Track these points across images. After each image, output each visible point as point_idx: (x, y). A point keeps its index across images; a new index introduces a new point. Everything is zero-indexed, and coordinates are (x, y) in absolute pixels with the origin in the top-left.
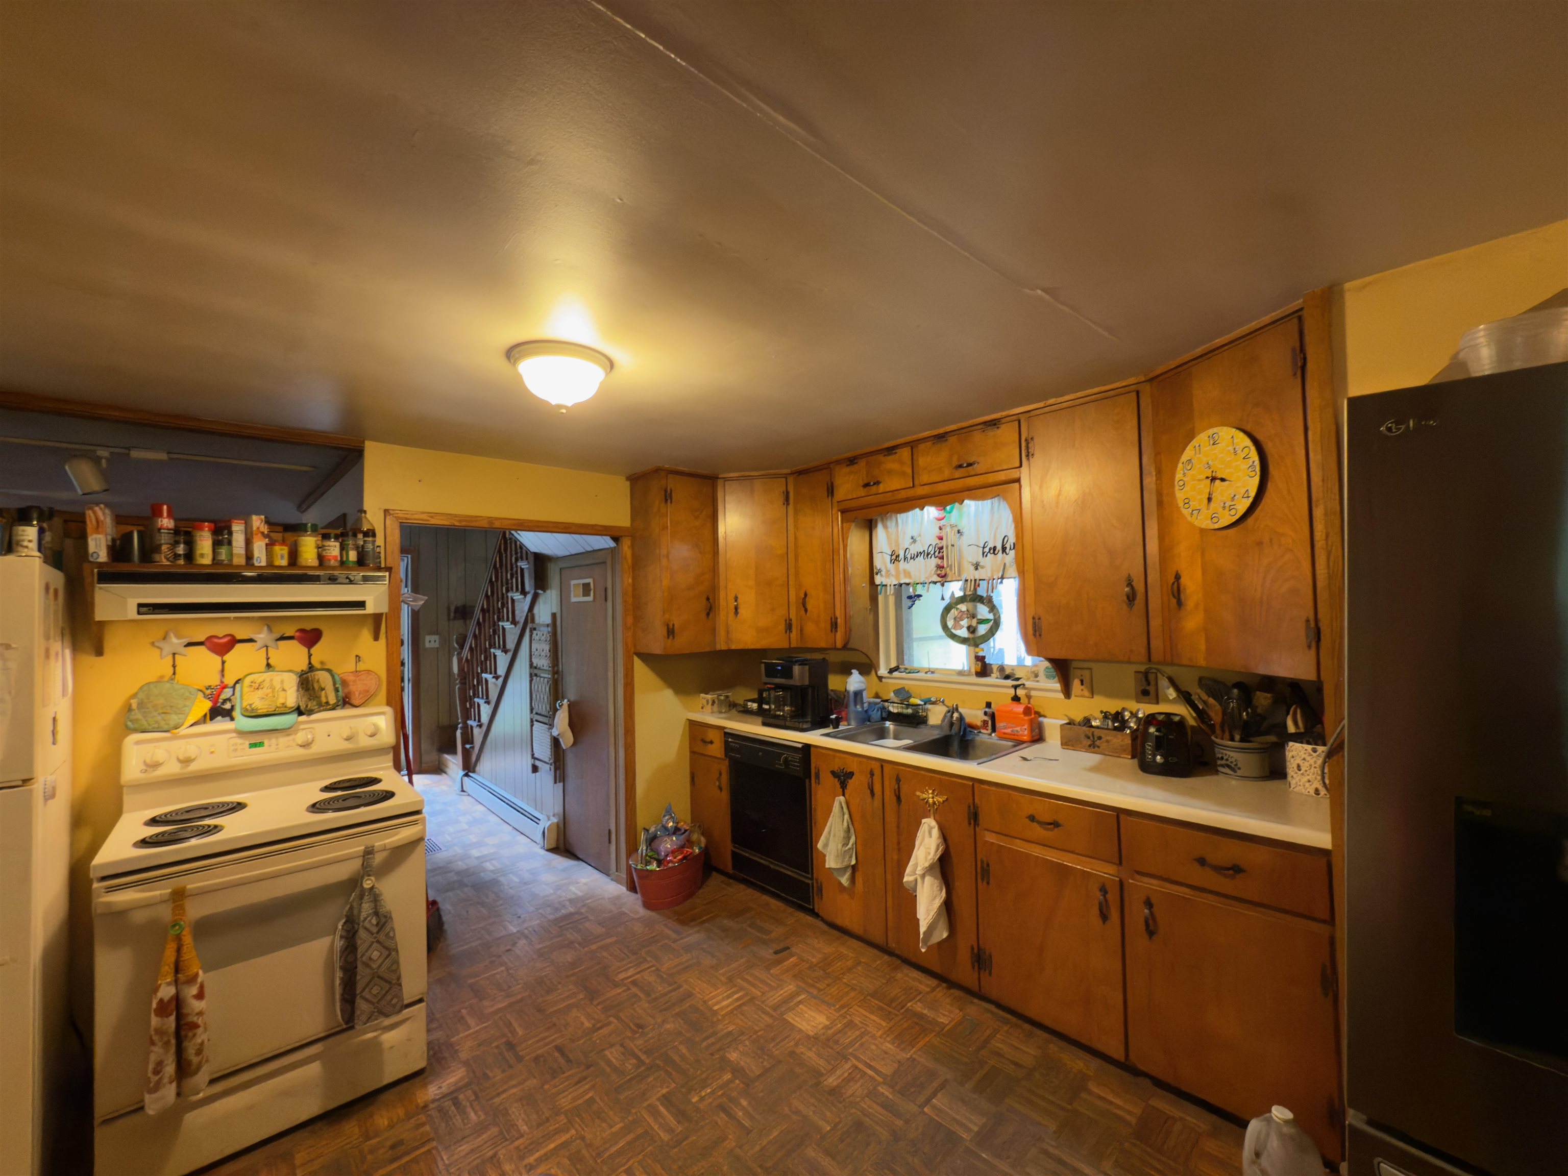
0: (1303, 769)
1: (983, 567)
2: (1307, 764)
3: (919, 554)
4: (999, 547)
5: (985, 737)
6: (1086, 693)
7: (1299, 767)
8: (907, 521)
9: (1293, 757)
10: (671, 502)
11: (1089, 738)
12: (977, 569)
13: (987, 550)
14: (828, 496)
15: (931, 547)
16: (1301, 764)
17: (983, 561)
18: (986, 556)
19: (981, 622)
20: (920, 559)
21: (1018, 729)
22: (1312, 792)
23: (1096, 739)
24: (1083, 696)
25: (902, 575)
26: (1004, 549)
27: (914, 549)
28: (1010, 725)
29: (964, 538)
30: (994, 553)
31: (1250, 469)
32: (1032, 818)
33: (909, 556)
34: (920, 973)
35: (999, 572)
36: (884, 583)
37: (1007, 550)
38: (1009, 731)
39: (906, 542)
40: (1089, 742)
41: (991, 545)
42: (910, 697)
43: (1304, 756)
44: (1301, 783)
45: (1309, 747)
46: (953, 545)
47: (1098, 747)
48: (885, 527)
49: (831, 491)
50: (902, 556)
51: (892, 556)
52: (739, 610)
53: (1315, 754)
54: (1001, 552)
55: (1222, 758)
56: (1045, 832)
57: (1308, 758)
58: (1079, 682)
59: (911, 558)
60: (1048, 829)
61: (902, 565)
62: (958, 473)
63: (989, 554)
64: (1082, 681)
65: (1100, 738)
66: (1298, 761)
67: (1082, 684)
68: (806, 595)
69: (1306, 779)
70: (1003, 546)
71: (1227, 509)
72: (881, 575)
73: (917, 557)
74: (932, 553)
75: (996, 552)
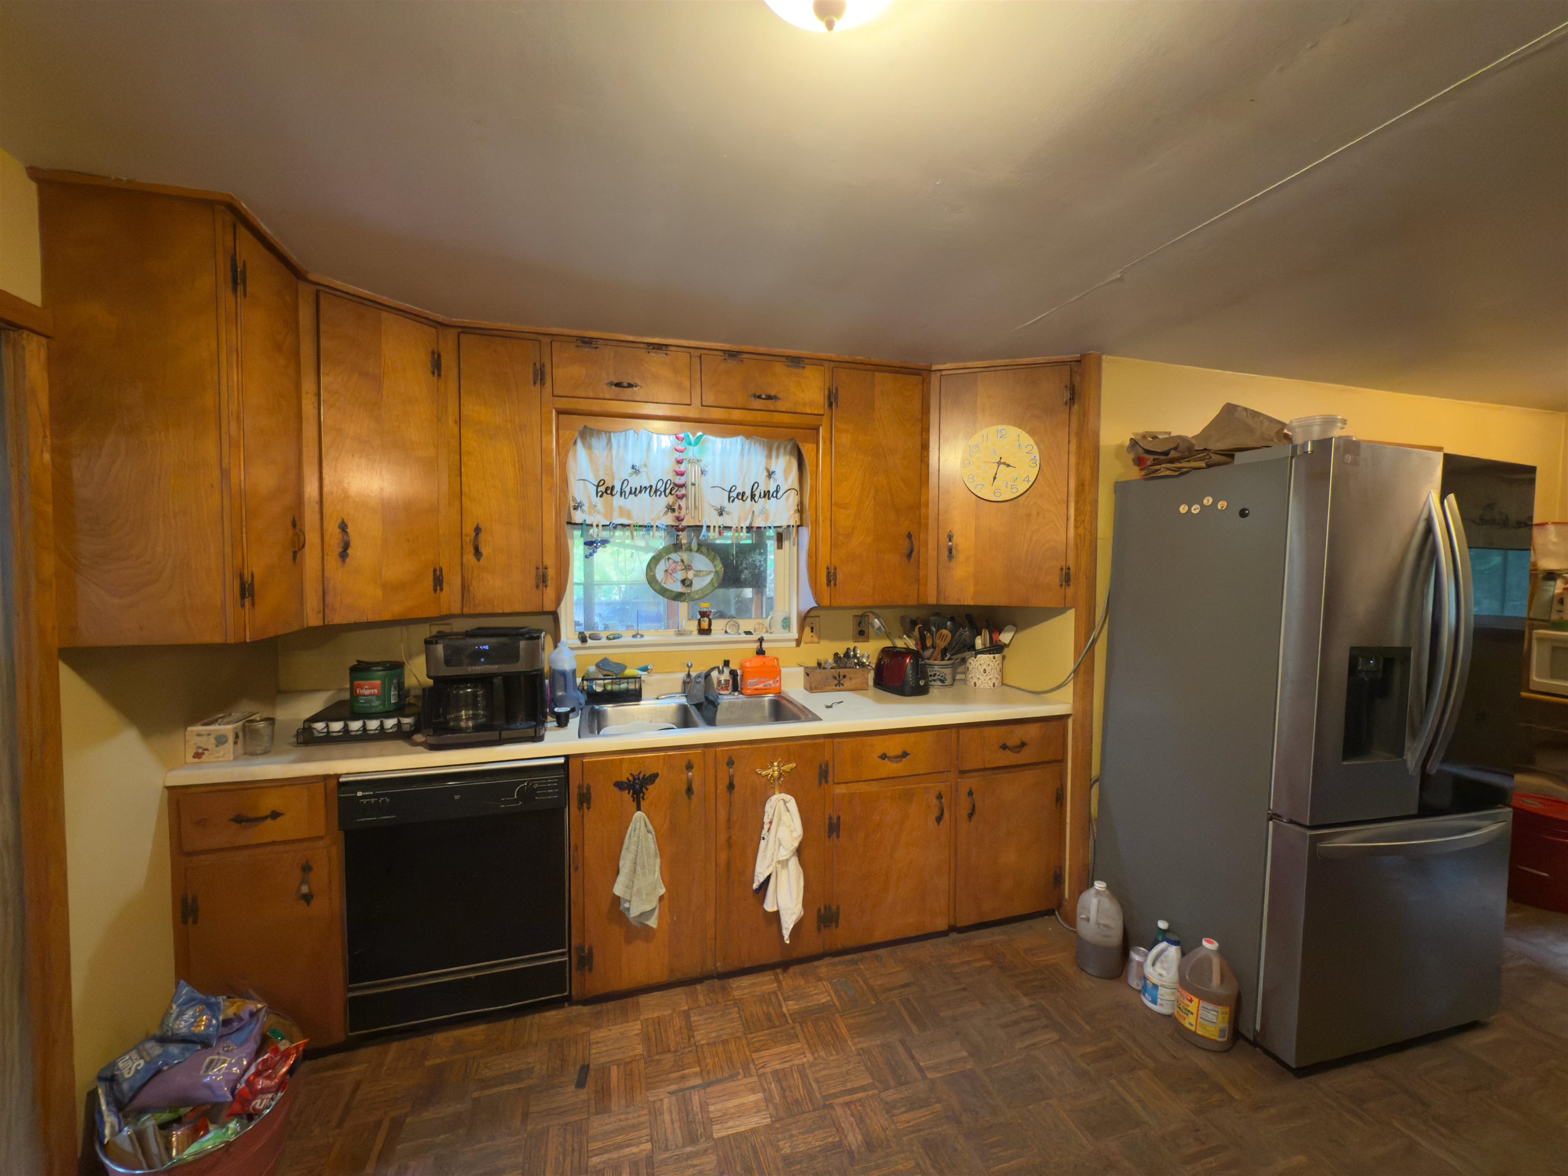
0: (987, 672)
1: (728, 513)
2: (990, 667)
3: (642, 489)
4: (748, 493)
5: (727, 699)
6: (815, 639)
7: (985, 671)
8: (626, 445)
9: (981, 665)
10: (245, 295)
11: (835, 678)
12: (721, 514)
13: (734, 494)
14: (535, 383)
15: (661, 482)
16: (987, 669)
17: (728, 506)
18: (733, 501)
19: (698, 573)
20: (645, 496)
21: (771, 682)
22: (992, 685)
23: (841, 677)
24: (812, 642)
25: (616, 513)
26: (753, 496)
27: (635, 482)
28: (762, 680)
29: (708, 476)
30: (742, 499)
31: (1032, 462)
32: (884, 757)
33: (628, 490)
34: (746, 977)
35: (746, 520)
36: (587, 522)
37: (756, 498)
38: (761, 686)
39: (624, 472)
40: (836, 682)
41: (740, 490)
42: (625, 668)
43: (988, 662)
44: (985, 682)
45: (991, 656)
46: (693, 484)
47: (843, 685)
48: (589, 447)
49: (540, 376)
50: (617, 488)
51: (598, 486)
52: (349, 551)
53: (994, 660)
54: (749, 499)
55: (935, 675)
56: (895, 765)
57: (991, 664)
58: (810, 630)
59: (630, 493)
60: (897, 762)
61: (617, 500)
62: (758, 404)
63: (736, 499)
64: (812, 629)
65: (844, 677)
66: (985, 666)
67: (812, 631)
68: (478, 530)
69: (988, 678)
70: (752, 492)
71: (1010, 487)
72: (583, 511)
73: (640, 492)
74: (662, 489)
75: (744, 499)
